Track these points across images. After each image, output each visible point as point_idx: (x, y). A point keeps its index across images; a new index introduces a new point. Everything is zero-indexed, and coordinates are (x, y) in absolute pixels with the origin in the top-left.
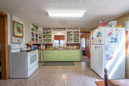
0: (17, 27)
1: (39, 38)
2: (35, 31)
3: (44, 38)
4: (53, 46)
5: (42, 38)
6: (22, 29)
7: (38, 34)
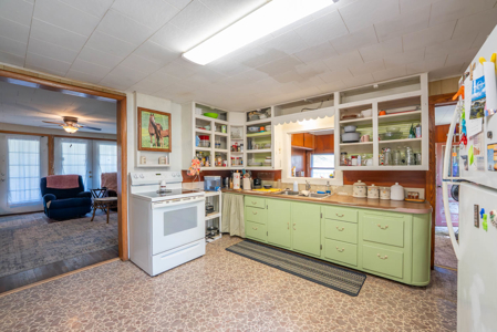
0: (151, 122)
1: (232, 150)
2: (214, 127)
3: (250, 146)
4: (283, 180)
5: (244, 151)
6: (165, 128)
7: (228, 135)
